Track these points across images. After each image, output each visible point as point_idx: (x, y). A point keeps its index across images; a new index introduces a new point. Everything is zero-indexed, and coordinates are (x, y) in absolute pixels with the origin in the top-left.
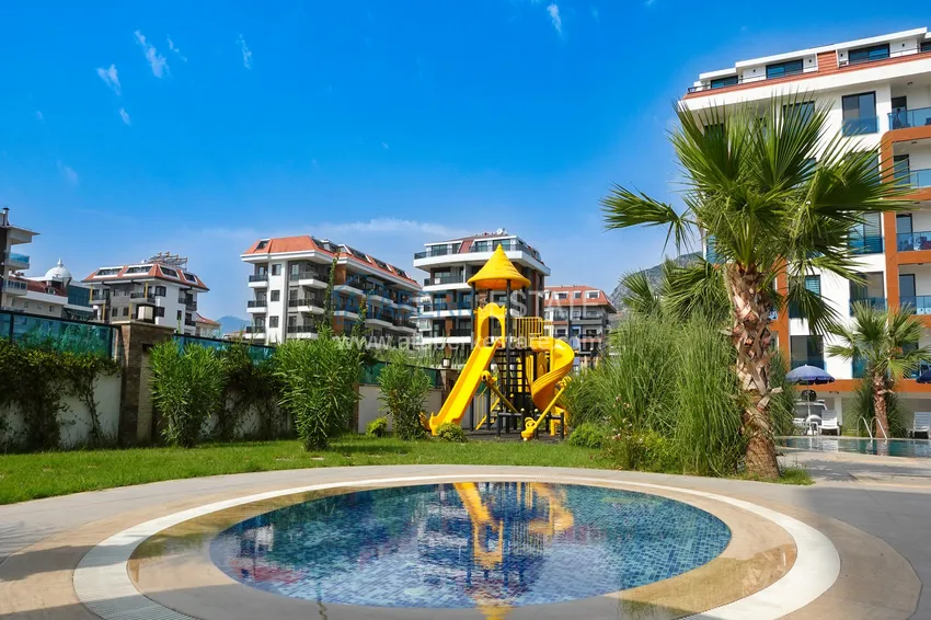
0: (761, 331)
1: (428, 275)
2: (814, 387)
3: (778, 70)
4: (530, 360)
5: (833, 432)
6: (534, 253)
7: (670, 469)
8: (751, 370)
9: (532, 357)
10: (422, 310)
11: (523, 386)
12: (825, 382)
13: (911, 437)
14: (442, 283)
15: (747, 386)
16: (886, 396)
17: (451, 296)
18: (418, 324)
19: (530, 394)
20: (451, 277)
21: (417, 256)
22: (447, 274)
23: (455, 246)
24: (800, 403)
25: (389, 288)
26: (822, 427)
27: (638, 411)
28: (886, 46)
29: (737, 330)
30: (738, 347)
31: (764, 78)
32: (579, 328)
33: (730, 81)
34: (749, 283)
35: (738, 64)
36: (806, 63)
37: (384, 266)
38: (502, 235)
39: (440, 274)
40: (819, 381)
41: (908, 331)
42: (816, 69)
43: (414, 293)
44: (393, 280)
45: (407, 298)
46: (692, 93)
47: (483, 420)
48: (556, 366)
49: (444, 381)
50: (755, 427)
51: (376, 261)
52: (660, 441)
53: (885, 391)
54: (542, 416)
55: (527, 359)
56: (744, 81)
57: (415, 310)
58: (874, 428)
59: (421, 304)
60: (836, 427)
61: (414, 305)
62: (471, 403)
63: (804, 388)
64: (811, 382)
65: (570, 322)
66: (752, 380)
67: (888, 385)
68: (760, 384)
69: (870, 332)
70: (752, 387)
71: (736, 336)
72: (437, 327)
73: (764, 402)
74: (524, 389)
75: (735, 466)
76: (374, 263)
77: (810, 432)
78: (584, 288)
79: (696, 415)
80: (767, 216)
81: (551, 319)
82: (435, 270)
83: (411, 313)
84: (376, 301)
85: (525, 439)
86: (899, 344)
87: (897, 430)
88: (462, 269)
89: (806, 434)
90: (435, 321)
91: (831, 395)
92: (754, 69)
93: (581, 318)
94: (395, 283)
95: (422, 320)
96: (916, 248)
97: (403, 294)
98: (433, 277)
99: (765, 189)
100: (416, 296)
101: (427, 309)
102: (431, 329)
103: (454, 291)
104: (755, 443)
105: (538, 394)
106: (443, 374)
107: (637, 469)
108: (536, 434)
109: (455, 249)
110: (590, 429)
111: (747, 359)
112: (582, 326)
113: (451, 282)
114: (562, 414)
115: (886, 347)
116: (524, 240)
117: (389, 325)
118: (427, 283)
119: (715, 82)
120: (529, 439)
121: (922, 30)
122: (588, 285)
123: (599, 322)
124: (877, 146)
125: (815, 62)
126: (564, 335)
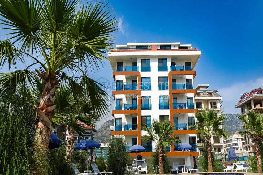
3: (140, 48)
5: (145, 173)
13: (172, 173)
16: (163, 156)
28: (170, 46)
31: (136, 49)
35: (128, 44)
36: (148, 47)
40: (141, 151)
42: (151, 49)
46: (113, 50)
53: (162, 154)
56: (130, 49)
60: (146, 170)
69: (157, 129)
87: (167, 171)
92: (133, 46)
96: (178, 109)
119: (121, 49)
121: (179, 43)
123: (90, 134)
124: (167, 76)
125: (151, 47)
126: (77, 139)
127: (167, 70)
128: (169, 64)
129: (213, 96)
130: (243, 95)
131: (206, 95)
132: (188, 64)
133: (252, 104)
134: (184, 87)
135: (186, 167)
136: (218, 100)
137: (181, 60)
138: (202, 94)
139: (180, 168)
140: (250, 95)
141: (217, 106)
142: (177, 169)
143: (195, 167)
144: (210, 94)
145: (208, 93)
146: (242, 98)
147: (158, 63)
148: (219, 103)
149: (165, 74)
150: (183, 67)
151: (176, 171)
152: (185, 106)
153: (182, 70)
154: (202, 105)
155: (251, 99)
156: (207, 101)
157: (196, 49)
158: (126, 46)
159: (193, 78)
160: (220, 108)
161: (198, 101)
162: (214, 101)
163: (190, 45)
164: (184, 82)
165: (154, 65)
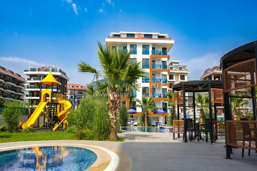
0: (115, 103)
1: (29, 77)
2: (133, 114)
3: (129, 36)
4: (58, 106)
5: (136, 125)
6: (64, 74)
7: (91, 139)
8: (112, 113)
9: (59, 105)
10: (26, 88)
11: (56, 114)
12: (135, 113)
13: (152, 126)
14: (34, 80)
15: (111, 117)
16: (147, 117)
17: (37, 84)
18: (25, 92)
19: (57, 116)
20: (37, 78)
21: (25, 71)
22: (35, 77)
23: (39, 69)
24: (130, 118)
25: (14, 80)
26: (134, 124)
27: (84, 123)
28: (151, 35)
29: (110, 103)
30: (109, 107)
31: (126, 37)
32: (77, 96)
33: (118, 36)
34: (113, 91)
35: (121, 32)
36: (135, 36)
37: (13, 73)
38: (54, 67)
39: (33, 77)
40: (134, 113)
41: (152, 102)
43: (24, 82)
44: (15, 77)
45: (21, 84)
46: (109, 37)
47: (43, 124)
48: (66, 108)
49: (30, 112)
50: (113, 128)
51: (10, 71)
52: (89, 131)
53: (147, 116)
54: (60, 123)
55: (57, 106)
56: (122, 37)
57: (24, 88)
58: (145, 124)
59: (26, 86)
60: (137, 124)
61: (23, 86)
62: (38, 119)
63: (131, 114)
64: (132, 113)
65: (74, 94)
66: (112, 115)
67: (148, 114)
68: (114, 116)
69: (145, 101)
70: (112, 117)
71: (109, 104)
72: (31, 94)
73: (115, 121)
74: (56, 115)
75: (107, 138)
76: (9, 71)
77: (131, 125)
78: (79, 85)
79: (98, 125)
80: (117, 75)
81: (69, 93)
82: (31, 76)
83: (22, 89)
84: (8, 84)
85: (54, 131)
86: (150, 105)
87: (149, 125)
88: (41, 76)
89: (130, 126)
90: (30, 92)
91: (137, 116)
92: (124, 34)
93: (78, 93)
94: (17, 79)
95: (26, 91)
96: (155, 82)
97: (20, 83)
98: (31, 78)
99: (117, 68)
100: (24, 83)
101: (28, 88)
102: (29, 94)
103: (38, 83)
104: (112, 132)
105: (60, 117)
106: (29, 110)
107: (82, 140)
108: (58, 129)
109: (39, 70)
110: (73, 127)
111: (112, 110)
112: (78, 95)
113: (37, 80)
114: (66, 123)
115: (147, 105)
116: (61, 69)
117: (14, 92)
118: (28, 79)
119: (115, 35)
120: (55, 130)
121: (158, 33)
122: (81, 84)
123: (83, 94)
124: (149, 58)
125: (137, 36)
126: (73, 98)
127: (148, 54)
128: (151, 49)
129: (183, 71)
130: (207, 70)
131: (177, 69)
132: (164, 49)
133: (212, 77)
134: (161, 67)
135: (160, 123)
136: (186, 73)
137: (159, 46)
138: (174, 68)
139: (157, 123)
140: (212, 70)
141: (185, 78)
142: (155, 124)
143: (166, 123)
144: (181, 69)
145: (179, 68)
146: (206, 72)
147: (142, 48)
148: (187, 76)
149: (147, 57)
150: (161, 52)
151: (154, 125)
152: (161, 80)
153: (160, 54)
154: (173, 77)
155: (212, 74)
156: (178, 74)
157: (171, 39)
158: (119, 34)
159: (168, 60)
160: (187, 80)
161: (171, 74)
162: (183, 74)
163: (167, 35)
164: (161, 63)
165: (139, 49)
